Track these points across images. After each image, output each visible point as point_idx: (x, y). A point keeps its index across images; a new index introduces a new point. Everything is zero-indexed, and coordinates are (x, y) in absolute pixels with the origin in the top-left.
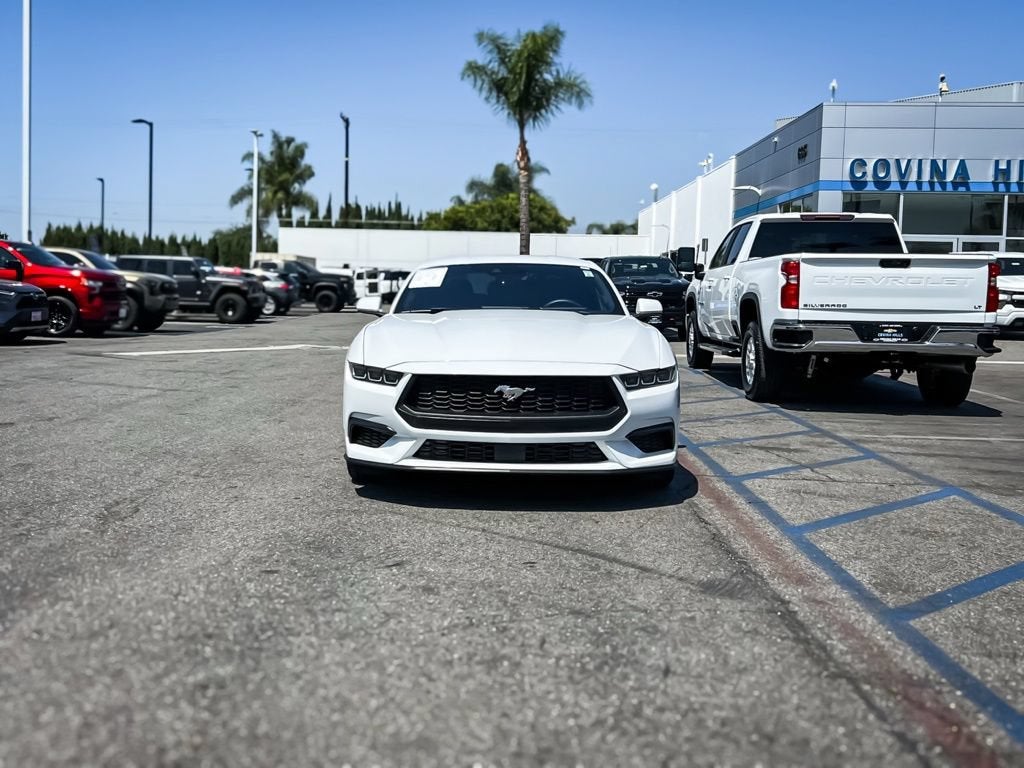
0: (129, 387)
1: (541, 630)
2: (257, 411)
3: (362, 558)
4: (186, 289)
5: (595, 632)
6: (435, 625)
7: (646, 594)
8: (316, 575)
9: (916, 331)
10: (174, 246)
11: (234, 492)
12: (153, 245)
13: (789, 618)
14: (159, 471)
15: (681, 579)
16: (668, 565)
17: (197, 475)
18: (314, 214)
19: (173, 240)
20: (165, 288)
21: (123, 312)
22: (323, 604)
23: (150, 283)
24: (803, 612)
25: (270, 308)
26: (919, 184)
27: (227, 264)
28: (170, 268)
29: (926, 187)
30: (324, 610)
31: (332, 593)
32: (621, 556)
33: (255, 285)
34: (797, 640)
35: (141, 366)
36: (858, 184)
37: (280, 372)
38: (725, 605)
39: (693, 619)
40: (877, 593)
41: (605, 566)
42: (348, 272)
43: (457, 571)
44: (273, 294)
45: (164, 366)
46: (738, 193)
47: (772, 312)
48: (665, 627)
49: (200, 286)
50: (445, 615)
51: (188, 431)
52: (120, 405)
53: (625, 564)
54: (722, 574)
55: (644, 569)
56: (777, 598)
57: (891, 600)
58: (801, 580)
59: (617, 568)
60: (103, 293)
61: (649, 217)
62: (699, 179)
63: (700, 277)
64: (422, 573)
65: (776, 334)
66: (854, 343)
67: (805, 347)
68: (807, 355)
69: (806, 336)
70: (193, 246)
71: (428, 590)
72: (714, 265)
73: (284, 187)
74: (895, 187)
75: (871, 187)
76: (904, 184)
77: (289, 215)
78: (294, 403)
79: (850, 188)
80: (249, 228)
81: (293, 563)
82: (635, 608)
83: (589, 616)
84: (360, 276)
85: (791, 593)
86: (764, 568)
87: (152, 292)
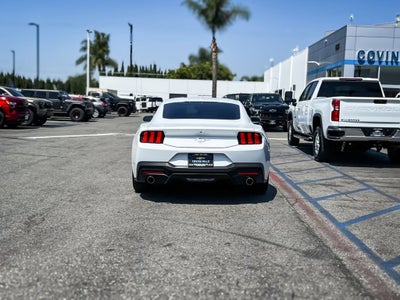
0: (33, 155)
1: (237, 277)
2: (96, 168)
3: (152, 242)
4: (56, 106)
5: (260, 277)
6: (189, 275)
7: (281, 258)
8: (131, 251)
9: (388, 132)
10: (49, 84)
11: (89, 210)
12: (39, 83)
13: (343, 267)
14: (52, 199)
15: (295, 250)
16: (289, 244)
17: (70, 201)
18: (116, 70)
19: (48, 81)
20: (47, 106)
21: (27, 117)
22: (137, 266)
23: (39, 103)
24: (348, 265)
25: (96, 114)
26: (387, 62)
27: (75, 93)
28: (48, 95)
29: (390, 64)
30: (137, 269)
31: (140, 261)
32: (267, 239)
33: (89, 104)
34: (347, 278)
35: (37, 144)
36: (361, 61)
37: (104, 148)
38: (315, 262)
39: (302, 269)
40: (378, 255)
41: (261, 244)
42: (132, 98)
43: (196, 248)
44: (98, 108)
45: (49, 144)
46: (309, 64)
47: (327, 123)
48: (290, 273)
49: (62, 104)
50: (193, 270)
51: (64, 178)
52: (30, 165)
53: (270, 243)
54: (312, 247)
55: (278, 245)
56: (337, 258)
57: (384, 258)
58: (346, 249)
59: (266, 245)
60: (17, 108)
61: (269, 74)
62: (292, 57)
63: (295, 105)
64: (180, 250)
65: (329, 132)
66: (362, 137)
67: (342, 138)
68: (342, 142)
69: (342, 133)
70: (59, 84)
71: (184, 258)
72: (301, 99)
73: (101, 57)
74: (376, 64)
75: (366, 63)
76: (380, 62)
77: (104, 70)
78: (112, 163)
79: (357, 63)
80: (85, 76)
81: (121, 245)
82: (277, 265)
83: (256, 270)
84: (138, 100)
85: (343, 255)
86: (330, 243)
87: (41, 108)
